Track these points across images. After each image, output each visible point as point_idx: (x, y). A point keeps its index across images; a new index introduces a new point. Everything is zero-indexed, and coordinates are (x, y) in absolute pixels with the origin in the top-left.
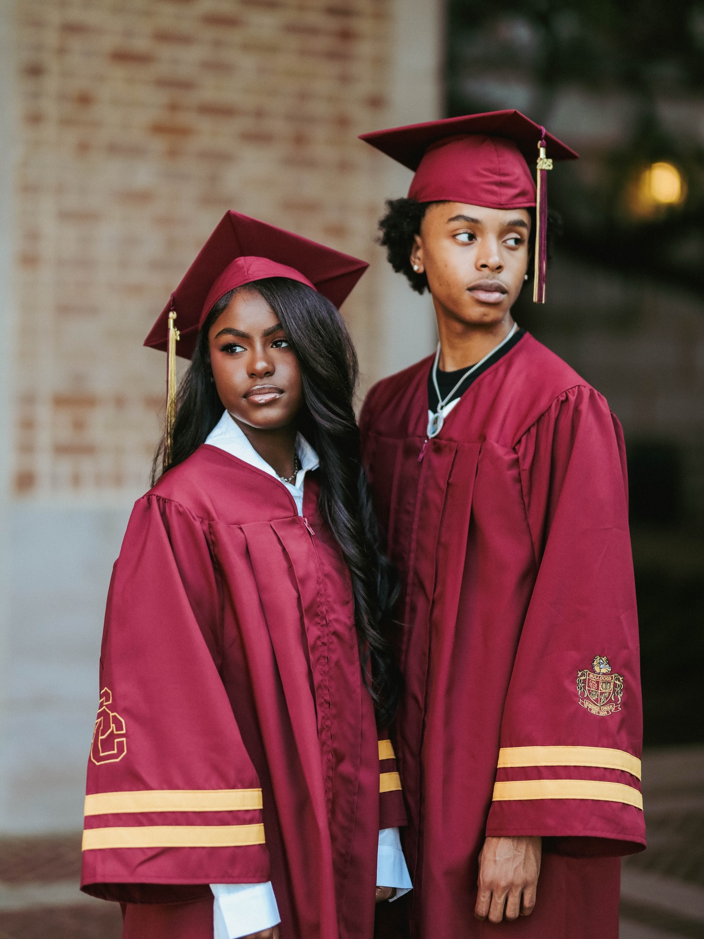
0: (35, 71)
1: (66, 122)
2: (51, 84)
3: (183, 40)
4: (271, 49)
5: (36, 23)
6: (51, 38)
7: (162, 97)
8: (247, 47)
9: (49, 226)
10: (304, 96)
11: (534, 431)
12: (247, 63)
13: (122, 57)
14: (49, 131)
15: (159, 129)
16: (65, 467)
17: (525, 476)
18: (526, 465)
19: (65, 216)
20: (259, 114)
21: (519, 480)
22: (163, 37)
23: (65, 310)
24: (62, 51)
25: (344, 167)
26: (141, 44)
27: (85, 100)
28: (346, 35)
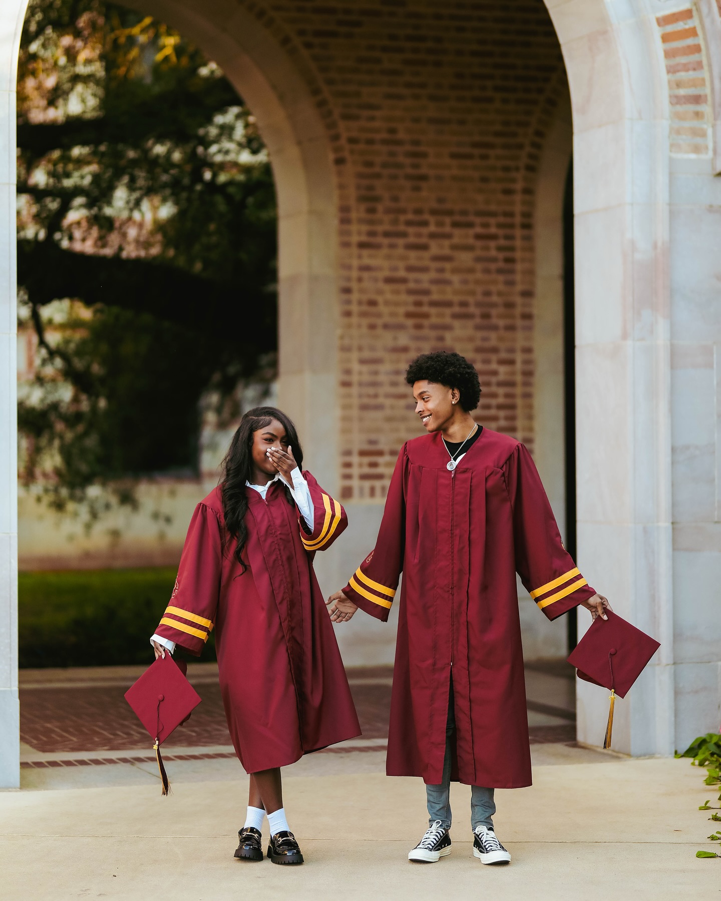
0: (347, 291)
1: (363, 314)
2: (355, 296)
3: (424, 270)
4: (471, 271)
5: (349, 267)
6: (355, 274)
7: (411, 299)
8: (455, 271)
9: (356, 367)
10: (487, 294)
11: (508, 462)
12: (456, 279)
13: (389, 280)
14: (355, 320)
15: (409, 315)
16: (367, 484)
17: (506, 479)
18: (506, 475)
19: (363, 362)
20: (464, 304)
21: (505, 481)
22: (410, 269)
23: (364, 407)
24: (360, 280)
25: (511, 328)
26: (402, 273)
27: (372, 303)
28: (510, 260)
